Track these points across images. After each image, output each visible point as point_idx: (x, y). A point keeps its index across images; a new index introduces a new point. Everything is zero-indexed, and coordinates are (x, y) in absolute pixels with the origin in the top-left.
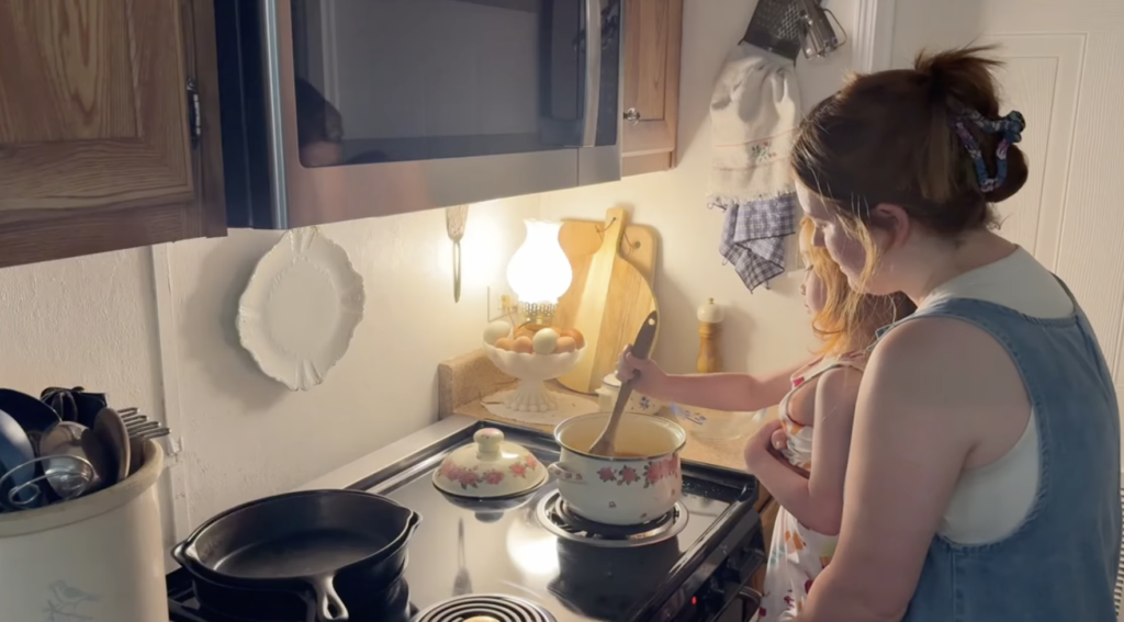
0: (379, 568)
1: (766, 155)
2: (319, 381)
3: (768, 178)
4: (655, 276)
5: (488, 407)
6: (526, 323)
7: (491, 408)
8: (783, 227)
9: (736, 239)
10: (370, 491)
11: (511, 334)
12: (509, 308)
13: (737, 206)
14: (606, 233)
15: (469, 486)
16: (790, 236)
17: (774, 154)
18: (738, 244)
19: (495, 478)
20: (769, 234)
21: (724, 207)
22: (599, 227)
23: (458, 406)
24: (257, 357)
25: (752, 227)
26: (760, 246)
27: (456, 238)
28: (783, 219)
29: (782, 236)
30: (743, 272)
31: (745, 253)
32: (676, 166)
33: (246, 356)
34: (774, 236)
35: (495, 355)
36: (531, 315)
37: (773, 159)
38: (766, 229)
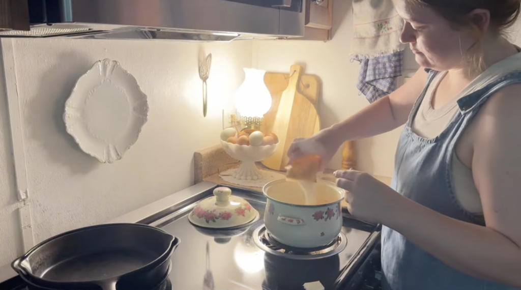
0: (152, 273)
1: (386, 29)
2: (119, 157)
3: (387, 43)
4: (318, 102)
5: (222, 177)
6: (245, 129)
7: (225, 178)
8: (395, 72)
9: (367, 79)
10: (150, 225)
11: (236, 134)
12: (235, 122)
13: (368, 60)
14: (290, 79)
15: (211, 221)
16: (398, 77)
17: (391, 28)
18: (368, 83)
19: (226, 216)
20: (387, 76)
21: (360, 61)
22: (286, 76)
23: (206, 176)
24: (78, 140)
25: (377, 72)
26: (381, 84)
27: (204, 79)
28: (395, 67)
29: (395, 77)
30: (371, 99)
31: (371, 89)
32: (331, 39)
33: (71, 140)
34: (390, 77)
35: (227, 147)
36: (247, 124)
37: (390, 31)
38: (385, 73)
